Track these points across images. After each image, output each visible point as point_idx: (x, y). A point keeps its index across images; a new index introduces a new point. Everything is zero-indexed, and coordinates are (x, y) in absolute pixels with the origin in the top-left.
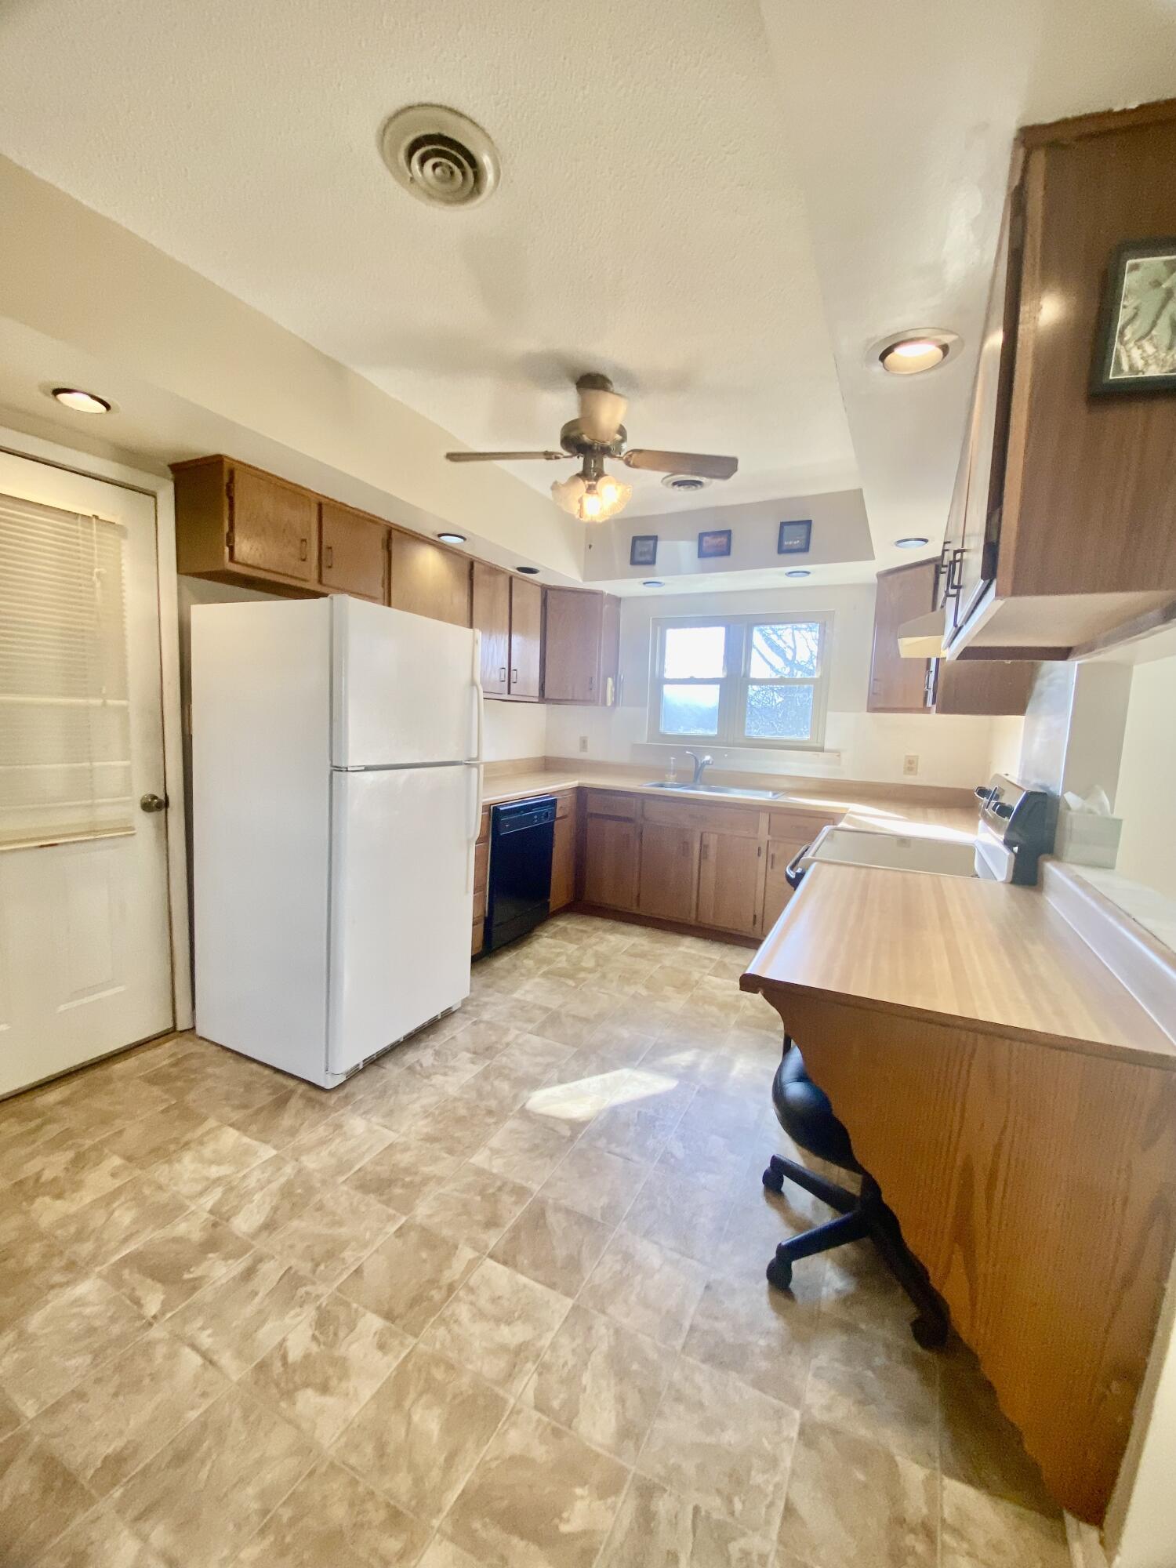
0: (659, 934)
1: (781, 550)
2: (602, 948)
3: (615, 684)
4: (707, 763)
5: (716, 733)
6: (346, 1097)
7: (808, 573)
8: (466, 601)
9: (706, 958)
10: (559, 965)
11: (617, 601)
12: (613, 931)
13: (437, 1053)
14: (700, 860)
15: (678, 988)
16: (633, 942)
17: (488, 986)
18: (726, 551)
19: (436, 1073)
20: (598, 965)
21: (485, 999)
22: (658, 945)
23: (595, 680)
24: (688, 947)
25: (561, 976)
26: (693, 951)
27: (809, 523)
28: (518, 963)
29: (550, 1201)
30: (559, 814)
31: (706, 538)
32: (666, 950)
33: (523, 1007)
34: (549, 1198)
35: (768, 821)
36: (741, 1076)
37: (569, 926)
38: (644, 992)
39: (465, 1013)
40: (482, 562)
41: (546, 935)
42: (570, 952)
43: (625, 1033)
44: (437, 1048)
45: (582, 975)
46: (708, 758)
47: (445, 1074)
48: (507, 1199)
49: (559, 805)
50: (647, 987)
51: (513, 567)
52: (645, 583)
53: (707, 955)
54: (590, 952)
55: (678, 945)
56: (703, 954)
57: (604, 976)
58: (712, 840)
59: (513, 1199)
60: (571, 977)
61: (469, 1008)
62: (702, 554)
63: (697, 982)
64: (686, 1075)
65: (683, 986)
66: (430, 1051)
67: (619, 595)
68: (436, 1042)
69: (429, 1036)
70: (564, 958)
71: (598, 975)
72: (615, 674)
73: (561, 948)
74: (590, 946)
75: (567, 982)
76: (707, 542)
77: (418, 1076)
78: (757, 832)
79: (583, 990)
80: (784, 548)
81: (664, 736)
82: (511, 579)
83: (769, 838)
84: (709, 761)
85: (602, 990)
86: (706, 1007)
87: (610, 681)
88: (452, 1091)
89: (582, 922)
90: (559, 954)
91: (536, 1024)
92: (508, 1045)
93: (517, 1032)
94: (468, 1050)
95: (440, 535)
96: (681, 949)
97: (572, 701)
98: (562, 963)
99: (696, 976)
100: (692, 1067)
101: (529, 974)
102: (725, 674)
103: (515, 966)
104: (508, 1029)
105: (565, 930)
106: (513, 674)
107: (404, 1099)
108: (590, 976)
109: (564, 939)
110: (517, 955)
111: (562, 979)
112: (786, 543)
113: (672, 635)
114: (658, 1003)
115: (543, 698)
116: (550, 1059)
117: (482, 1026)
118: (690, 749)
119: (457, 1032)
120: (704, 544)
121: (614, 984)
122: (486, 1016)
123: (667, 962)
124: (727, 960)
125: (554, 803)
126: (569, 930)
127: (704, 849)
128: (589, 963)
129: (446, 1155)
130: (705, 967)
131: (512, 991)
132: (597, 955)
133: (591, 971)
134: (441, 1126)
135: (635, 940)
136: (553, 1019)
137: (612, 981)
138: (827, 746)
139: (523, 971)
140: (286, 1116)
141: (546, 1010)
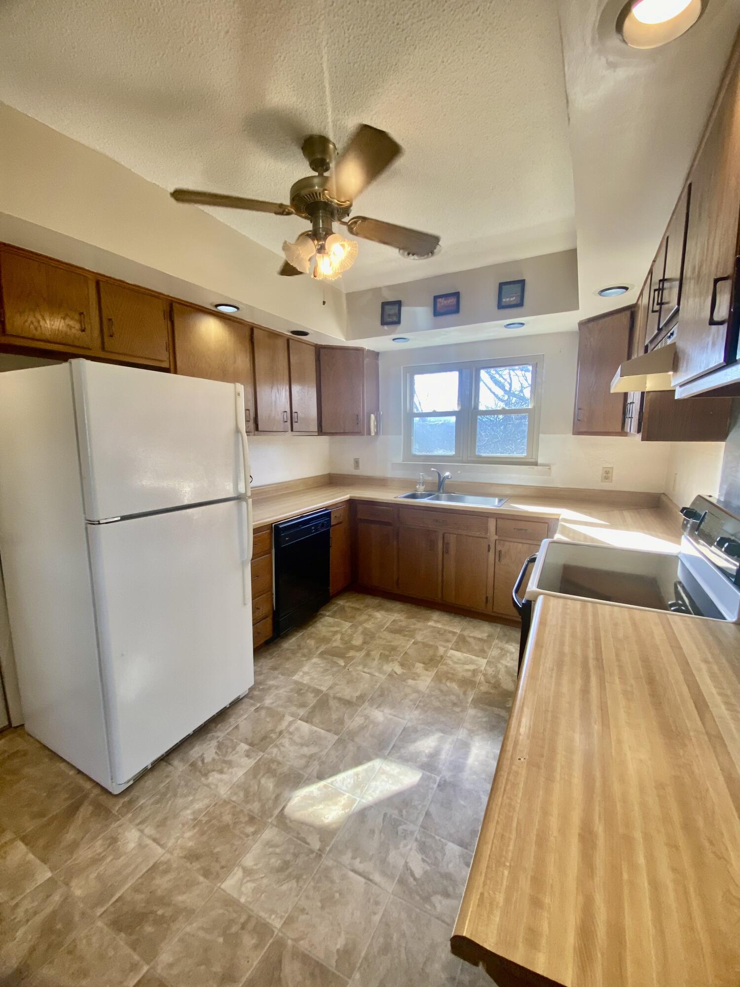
0: (415, 609)
1: (501, 306)
2: (369, 625)
3: (376, 418)
4: (447, 477)
5: (454, 453)
6: (131, 802)
7: (523, 324)
8: (248, 359)
9: (450, 632)
10: (335, 644)
11: (376, 355)
12: (379, 608)
13: (220, 746)
14: (443, 554)
15: (426, 664)
16: (393, 618)
17: (274, 668)
18: (456, 310)
19: (213, 771)
20: (364, 643)
21: (271, 683)
22: (413, 620)
23: (361, 417)
24: (436, 621)
25: (334, 655)
26: (439, 626)
27: (522, 282)
28: (303, 644)
29: (290, 942)
30: (333, 522)
31: (439, 300)
32: (419, 625)
33: (300, 690)
34: (288, 937)
35: (495, 524)
36: (477, 763)
37: (348, 604)
38: (399, 670)
39: (251, 698)
40: (260, 328)
41: (328, 614)
42: (344, 630)
43: (379, 715)
44: (220, 739)
45: (351, 653)
46: (447, 474)
47: (221, 772)
48: (249, 941)
49: (333, 516)
50: (402, 665)
51: (288, 331)
52: (394, 340)
53: (451, 629)
54: (360, 629)
55: (428, 619)
56: (447, 628)
57: (368, 654)
58: (452, 539)
59: (254, 941)
60: (342, 656)
61: (256, 693)
62: (436, 313)
63: (442, 657)
64: (429, 765)
65: (432, 661)
66: (214, 743)
67: (376, 350)
68: (220, 733)
69: (217, 725)
70: (338, 636)
71: (363, 653)
72: (376, 410)
73: (338, 626)
74: (361, 623)
75: (339, 662)
76: (441, 303)
77: (198, 773)
78: (486, 534)
79: (350, 670)
80: (503, 304)
81: (415, 456)
82: (288, 340)
83: (496, 537)
84: (448, 476)
85: (366, 670)
86: (448, 684)
87: (373, 416)
88: (224, 792)
89: (357, 600)
90: (336, 633)
91: (308, 708)
92: (281, 733)
93: (291, 719)
94: (246, 741)
95: (217, 306)
96: (431, 623)
97: (344, 433)
98: (337, 642)
99: (441, 650)
100: (434, 755)
101: (309, 656)
102: (460, 407)
103: (299, 646)
104: (284, 716)
105: (342, 609)
106: (294, 415)
107: (180, 801)
108: (358, 654)
109: (341, 618)
110: (303, 635)
111: (335, 659)
112: (504, 300)
113: (418, 378)
114: (410, 682)
115: (321, 431)
116: (313, 750)
117: (263, 713)
118: (434, 466)
119: (242, 721)
120: (438, 305)
121: (376, 662)
122: (268, 702)
123: (419, 638)
124: (466, 633)
125: (329, 515)
126: (347, 609)
127: (446, 545)
128: (358, 641)
129: (201, 879)
130: (448, 641)
131: (294, 672)
132: (365, 633)
133: (359, 649)
134: (205, 838)
135: (396, 616)
136: (323, 702)
137: (374, 659)
138: (540, 461)
139: (306, 651)
140: (71, 829)
141: (317, 692)
